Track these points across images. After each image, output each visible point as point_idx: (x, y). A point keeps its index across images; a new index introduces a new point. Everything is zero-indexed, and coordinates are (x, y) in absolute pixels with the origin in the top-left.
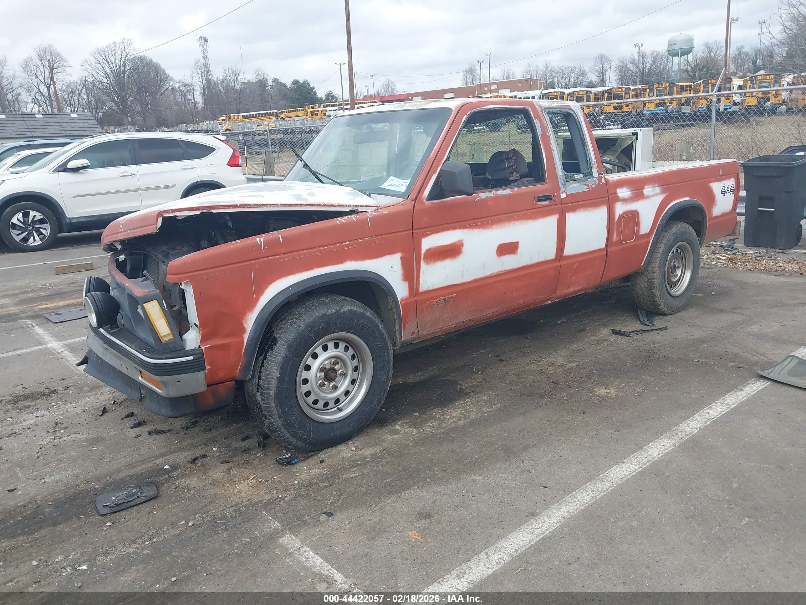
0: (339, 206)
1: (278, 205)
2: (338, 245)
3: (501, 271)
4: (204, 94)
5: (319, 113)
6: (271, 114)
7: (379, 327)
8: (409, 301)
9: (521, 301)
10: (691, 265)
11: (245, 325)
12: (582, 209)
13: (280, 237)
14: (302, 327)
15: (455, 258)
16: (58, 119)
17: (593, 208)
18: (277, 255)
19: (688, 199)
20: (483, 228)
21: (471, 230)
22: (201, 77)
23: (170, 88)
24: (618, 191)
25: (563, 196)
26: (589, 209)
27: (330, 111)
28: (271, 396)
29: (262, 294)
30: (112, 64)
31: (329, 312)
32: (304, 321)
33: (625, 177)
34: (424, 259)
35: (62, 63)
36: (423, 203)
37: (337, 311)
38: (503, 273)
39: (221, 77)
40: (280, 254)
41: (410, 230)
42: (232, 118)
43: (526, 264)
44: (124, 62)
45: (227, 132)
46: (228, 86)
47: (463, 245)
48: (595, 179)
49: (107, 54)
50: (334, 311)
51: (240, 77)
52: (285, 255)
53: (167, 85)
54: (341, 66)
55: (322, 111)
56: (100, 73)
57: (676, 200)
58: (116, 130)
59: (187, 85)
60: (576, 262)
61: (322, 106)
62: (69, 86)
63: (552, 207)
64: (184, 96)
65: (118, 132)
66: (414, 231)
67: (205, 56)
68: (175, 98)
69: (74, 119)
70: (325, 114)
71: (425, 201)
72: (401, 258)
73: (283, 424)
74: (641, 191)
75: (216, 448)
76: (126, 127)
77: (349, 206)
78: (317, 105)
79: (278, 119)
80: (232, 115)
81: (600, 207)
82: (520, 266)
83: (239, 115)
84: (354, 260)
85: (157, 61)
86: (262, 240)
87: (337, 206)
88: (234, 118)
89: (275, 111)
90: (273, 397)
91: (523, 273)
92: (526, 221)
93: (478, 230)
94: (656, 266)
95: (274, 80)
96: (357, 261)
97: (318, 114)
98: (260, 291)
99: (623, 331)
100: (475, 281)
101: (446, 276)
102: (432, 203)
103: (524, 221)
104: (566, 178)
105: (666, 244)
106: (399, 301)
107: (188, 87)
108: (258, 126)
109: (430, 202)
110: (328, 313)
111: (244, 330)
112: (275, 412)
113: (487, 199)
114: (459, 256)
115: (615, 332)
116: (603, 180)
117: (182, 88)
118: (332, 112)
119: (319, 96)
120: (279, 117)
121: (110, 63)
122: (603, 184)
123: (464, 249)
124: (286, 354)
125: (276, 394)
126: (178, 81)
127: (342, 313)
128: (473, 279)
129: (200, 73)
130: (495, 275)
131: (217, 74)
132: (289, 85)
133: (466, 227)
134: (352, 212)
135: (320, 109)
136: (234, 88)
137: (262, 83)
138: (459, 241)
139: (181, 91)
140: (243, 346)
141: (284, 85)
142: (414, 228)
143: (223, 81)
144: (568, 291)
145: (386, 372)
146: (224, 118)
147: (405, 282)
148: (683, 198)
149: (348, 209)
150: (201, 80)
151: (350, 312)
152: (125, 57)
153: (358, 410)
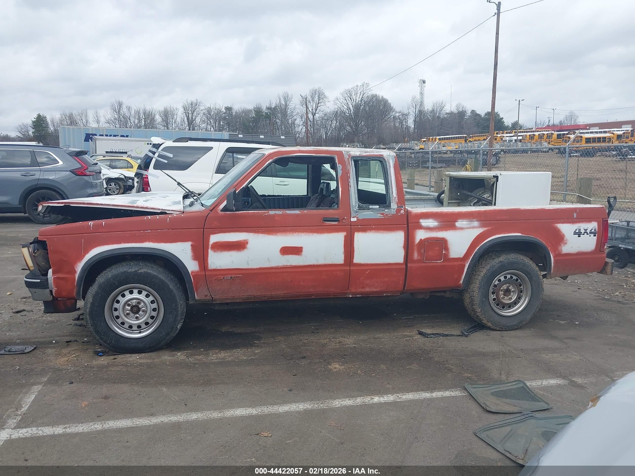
0: (152, 209)
1: (110, 205)
2: (142, 231)
3: (287, 266)
4: (415, 121)
5: (498, 139)
6: (461, 138)
7: (169, 286)
8: (199, 273)
9: (311, 290)
10: (529, 293)
11: (76, 269)
12: (374, 231)
13: (104, 223)
14: (110, 276)
15: (240, 251)
16: (273, 139)
17: (387, 232)
18: (100, 233)
19: (520, 234)
20: (267, 234)
21: (256, 234)
22: (414, 109)
23: (392, 116)
24: (421, 221)
25: (353, 220)
26: (382, 231)
27: (507, 137)
28: (87, 312)
29: (87, 254)
30: (354, 101)
31: (130, 270)
32: (112, 273)
33: (433, 211)
34: (211, 248)
35: (325, 99)
36: (218, 213)
37: (136, 271)
38: (287, 267)
39: (430, 109)
40: (102, 233)
41: (202, 228)
42: (431, 139)
43: (312, 264)
44: (362, 98)
45: (421, 150)
46: (434, 116)
47: (247, 243)
48: (392, 210)
49: (351, 93)
50: (134, 270)
51: (444, 109)
52: (105, 233)
53: (391, 114)
54: (519, 101)
55: (500, 137)
56: (345, 106)
57: (500, 234)
58: (347, 146)
59: (404, 114)
60: (368, 270)
61: (505, 133)
62: (325, 115)
63: (340, 227)
64: (401, 123)
65: (349, 147)
66: (205, 230)
67: (422, 94)
68: (394, 124)
69: (283, 139)
70: (502, 139)
71: (219, 211)
72: (192, 245)
73: (94, 330)
74: (453, 223)
75: (86, 339)
76: (354, 144)
77: (159, 209)
78: (501, 132)
79: (466, 142)
80: (431, 137)
81: (396, 232)
82: (306, 264)
83: (436, 138)
84: (152, 242)
85: (386, 98)
86: (92, 223)
87: (150, 209)
88: (432, 140)
89: (465, 135)
90: (88, 313)
91: (309, 269)
92: (311, 234)
93: (263, 235)
94: (476, 286)
95: (473, 112)
96: (154, 242)
97: (496, 138)
98: (87, 252)
99: (425, 333)
100: (260, 269)
101: (232, 262)
102: (225, 213)
103: (309, 234)
104: (358, 207)
105: (489, 269)
106: (190, 272)
107: (405, 116)
108: (443, 146)
109: (224, 212)
110: (128, 271)
111: (75, 272)
112: (89, 322)
113: (275, 215)
114: (243, 250)
115: (421, 333)
116: (402, 212)
117: (400, 117)
118: (508, 138)
119: (506, 125)
120: (468, 140)
121: (352, 100)
122: (402, 214)
123: (248, 246)
124: (97, 290)
125: (89, 311)
126: (399, 111)
127: (139, 273)
128: (259, 267)
129: (414, 106)
130: (281, 268)
131: (428, 106)
132: (483, 115)
133: (252, 232)
134: (162, 213)
135: (499, 135)
136: (439, 117)
137: (462, 114)
138: (244, 240)
139: (400, 119)
140: (75, 281)
141: (479, 115)
142: (205, 228)
143: (431, 112)
144: (363, 290)
145: (173, 316)
146: (425, 139)
147: (195, 261)
148: (510, 233)
149: (159, 211)
150: (414, 111)
151: (146, 273)
152: (363, 95)
153: (151, 335)
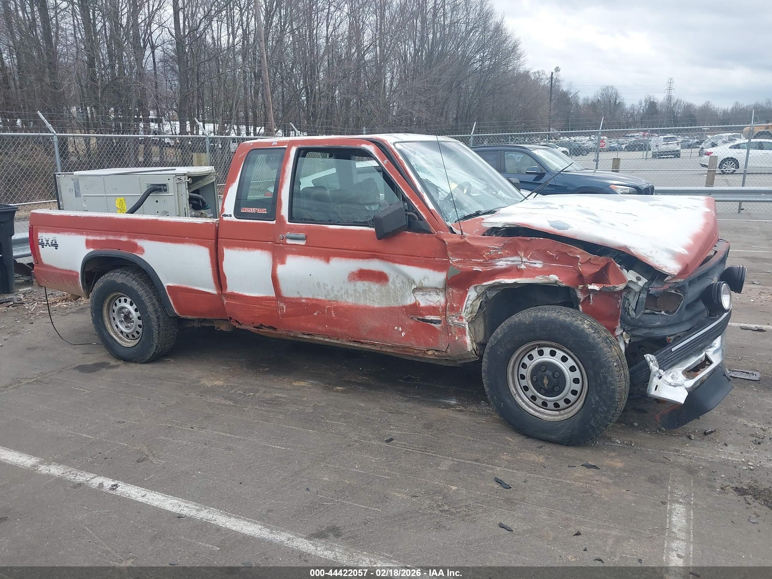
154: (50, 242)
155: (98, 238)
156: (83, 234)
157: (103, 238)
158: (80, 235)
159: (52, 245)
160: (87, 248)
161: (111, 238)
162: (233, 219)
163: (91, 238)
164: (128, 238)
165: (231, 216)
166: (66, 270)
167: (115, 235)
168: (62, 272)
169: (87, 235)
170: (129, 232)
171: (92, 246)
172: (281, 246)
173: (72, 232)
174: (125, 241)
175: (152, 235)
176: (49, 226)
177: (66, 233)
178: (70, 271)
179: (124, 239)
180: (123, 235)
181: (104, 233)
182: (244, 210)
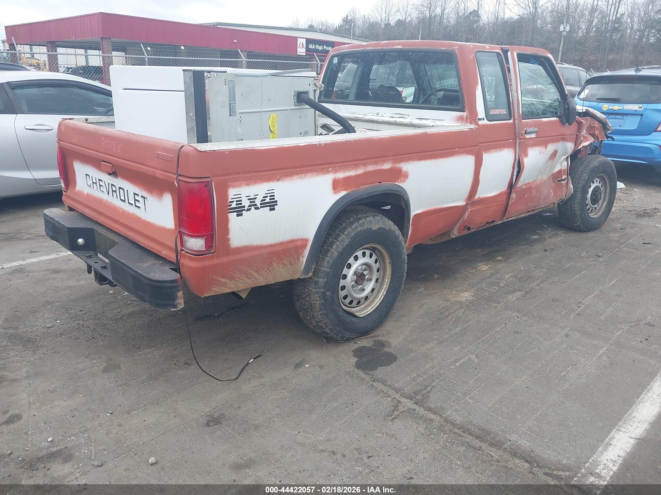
154: (258, 202)
155: (352, 173)
156: (328, 172)
157: (360, 171)
158: (323, 174)
159: (264, 204)
160: (335, 193)
161: (370, 168)
162: (486, 122)
163: (341, 175)
164: (393, 163)
165: (484, 119)
166: (281, 244)
167: (376, 163)
168: (275, 249)
169: (335, 171)
170: (394, 155)
171: (342, 188)
172: (523, 141)
173: (306, 172)
174: (388, 169)
175: (423, 154)
176: (255, 172)
177: (296, 176)
178: (291, 241)
179: (387, 166)
180: (387, 160)
181: (362, 164)
182: (493, 112)
